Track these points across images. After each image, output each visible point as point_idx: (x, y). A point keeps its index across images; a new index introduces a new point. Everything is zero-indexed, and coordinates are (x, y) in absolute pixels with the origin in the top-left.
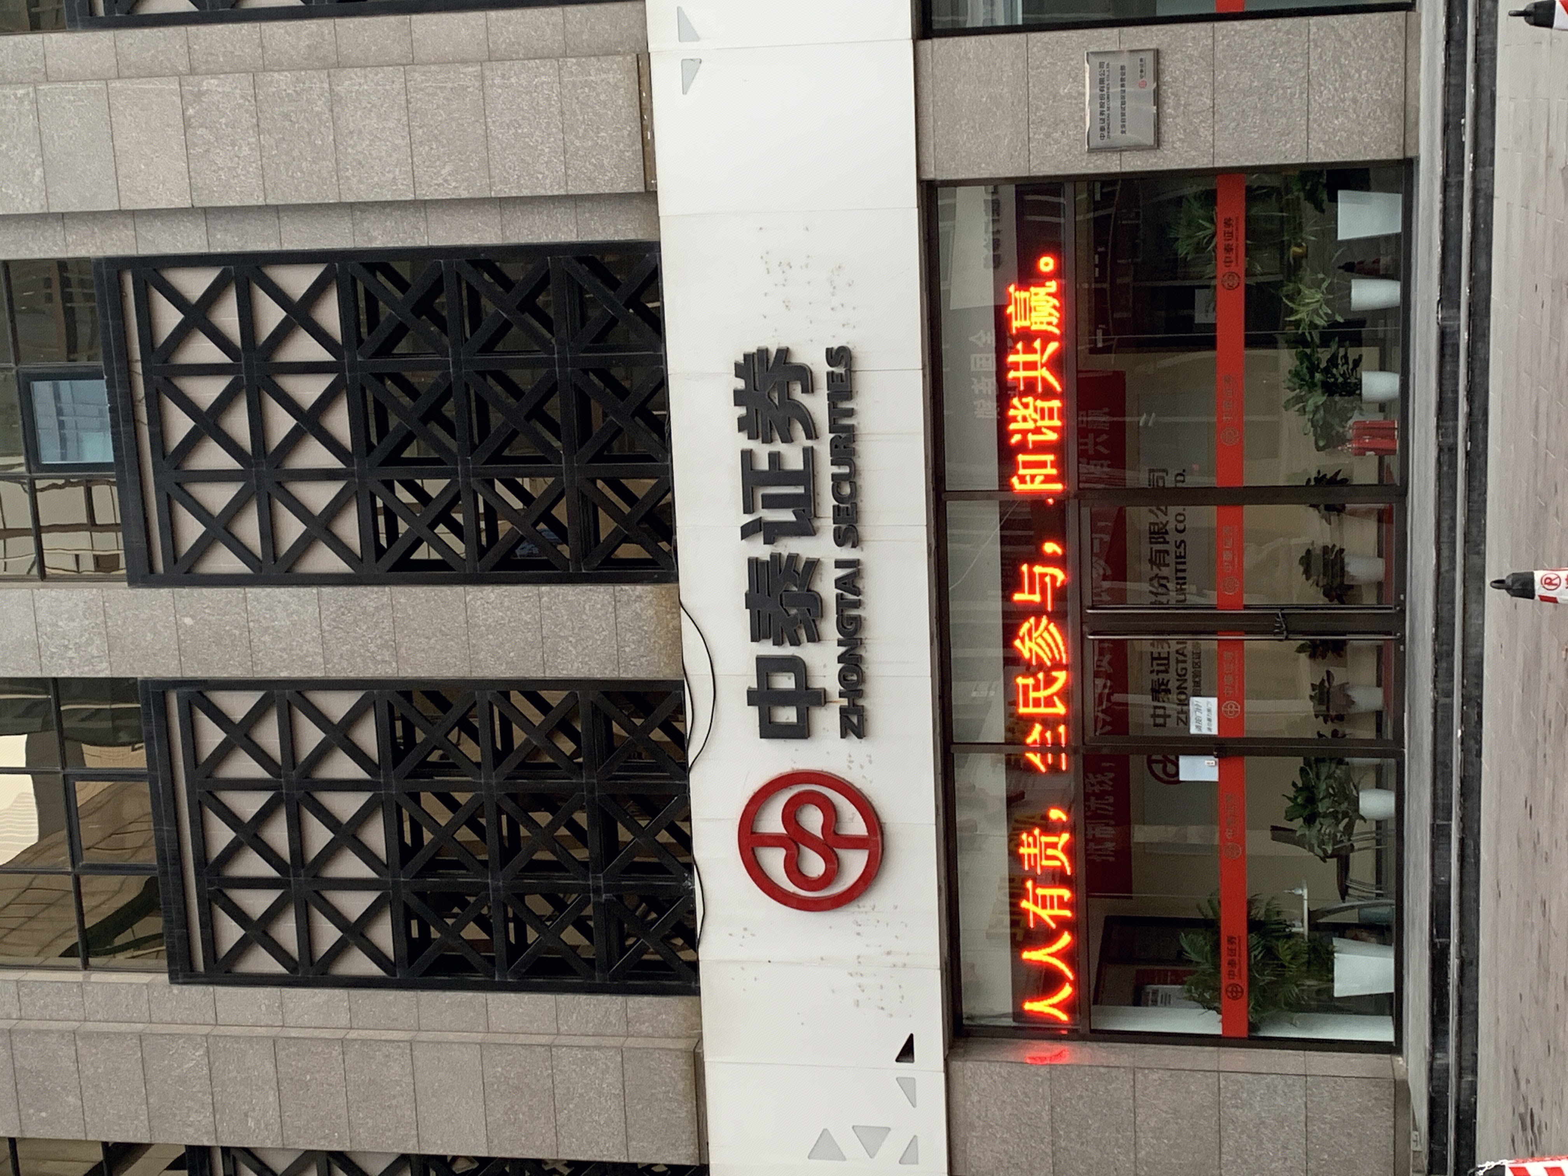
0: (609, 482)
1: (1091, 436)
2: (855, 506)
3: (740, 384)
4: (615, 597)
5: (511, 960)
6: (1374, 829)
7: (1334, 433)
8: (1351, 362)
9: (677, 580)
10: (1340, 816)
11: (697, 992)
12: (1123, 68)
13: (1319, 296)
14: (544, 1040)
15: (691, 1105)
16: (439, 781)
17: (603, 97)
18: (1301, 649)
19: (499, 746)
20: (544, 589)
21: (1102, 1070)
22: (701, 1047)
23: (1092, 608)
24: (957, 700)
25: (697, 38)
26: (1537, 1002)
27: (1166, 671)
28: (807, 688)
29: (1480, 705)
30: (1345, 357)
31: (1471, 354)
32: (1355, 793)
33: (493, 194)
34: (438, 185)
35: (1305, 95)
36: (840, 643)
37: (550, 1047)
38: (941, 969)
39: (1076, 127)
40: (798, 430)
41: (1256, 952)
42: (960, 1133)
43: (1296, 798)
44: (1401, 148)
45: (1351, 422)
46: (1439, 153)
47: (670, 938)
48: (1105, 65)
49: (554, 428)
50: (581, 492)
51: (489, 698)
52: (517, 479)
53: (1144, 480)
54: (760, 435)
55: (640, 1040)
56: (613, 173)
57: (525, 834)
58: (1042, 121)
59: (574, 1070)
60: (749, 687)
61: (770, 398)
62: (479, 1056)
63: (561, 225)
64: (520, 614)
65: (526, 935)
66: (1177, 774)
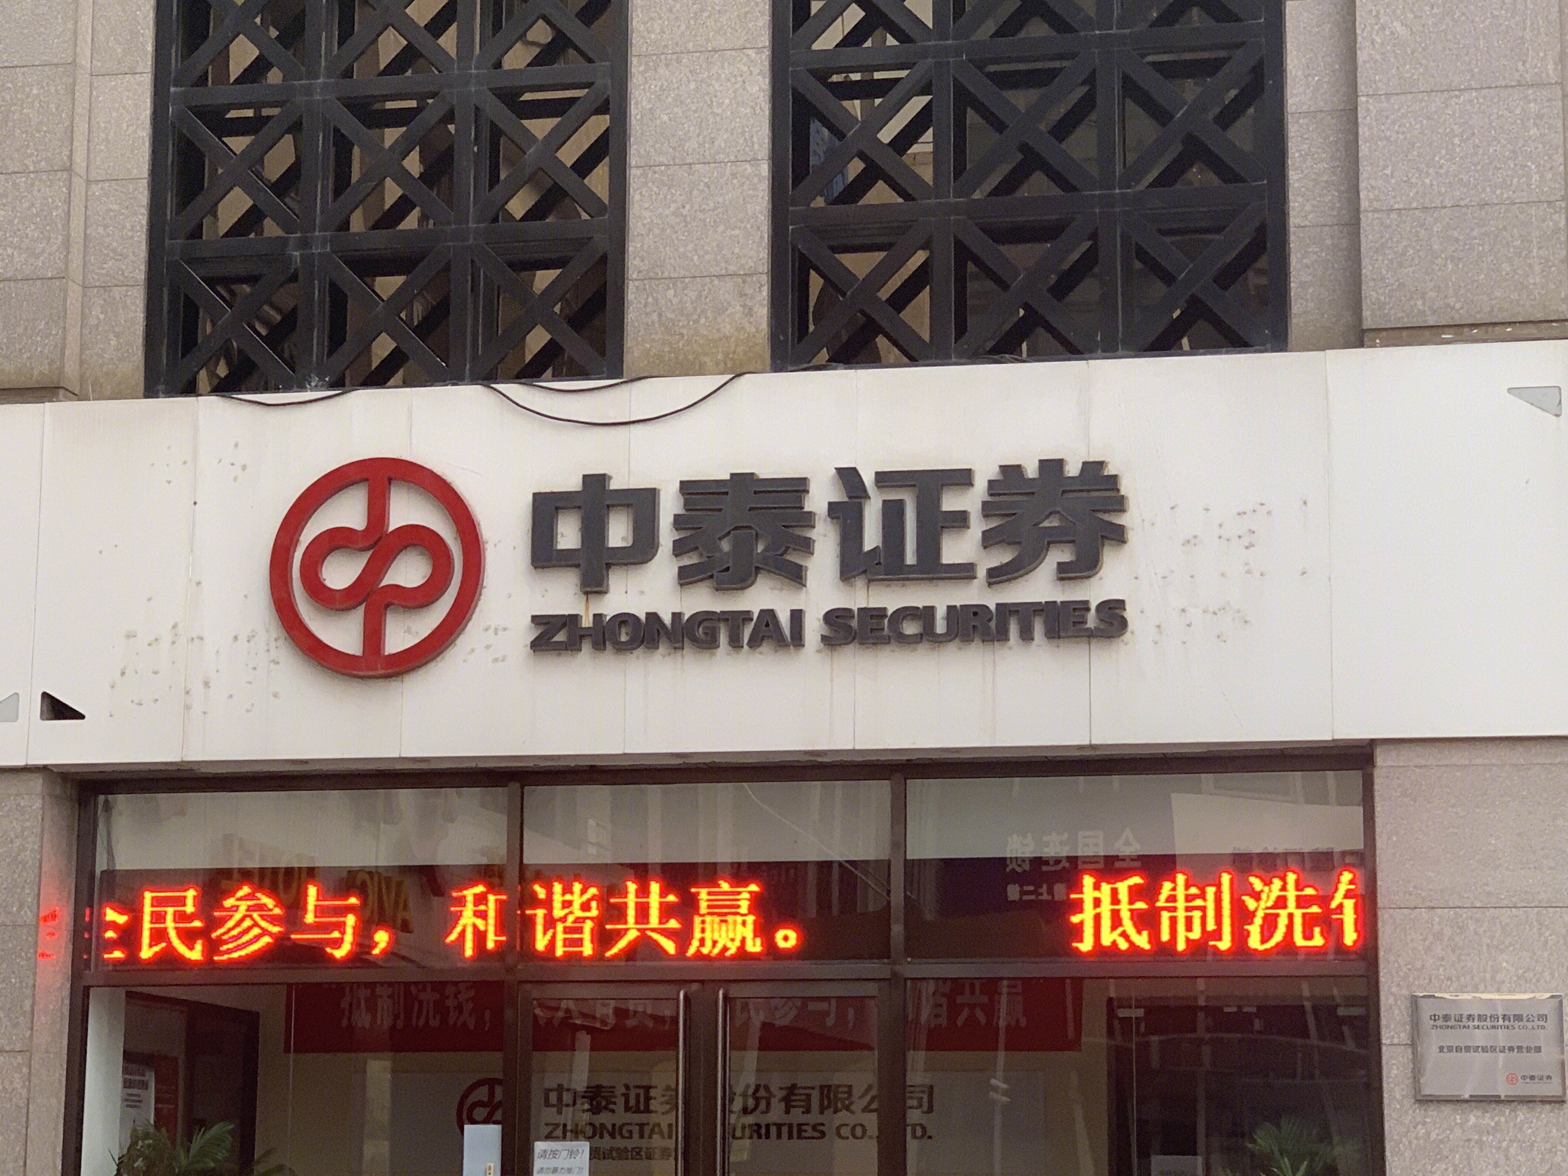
0: (924, 267)
1: (985, 999)
2: (886, 641)
3: (1073, 469)
4: (751, 275)
5: (201, 113)
11: (150, 392)
12: (1538, 1049)
14: (80, 159)
17: (1506, 267)
19: (527, 96)
20: (765, 169)
21: (27, 1006)
22: (66, 398)
23: (725, 997)
24: (584, 792)
27: (627, 1109)
28: (608, 566)
33: (1362, 99)
34: (1377, 16)
36: (676, 616)
37: (69, 169)
38: (183, 762)
39: (1450, 979)
40: (1002, 557)
47: (226, 358)
48: (1542, 1023)
49: (1008, 186)
50: (910, 227)
51: (599, 82)
52: (931, 130)
53: (916, 1077)
54: (997, 499)
55: (79, 305)
56: (1392, 281)
57: (392, 135)
58: (1459, 928)
59: (33, 205)
60: (610, 478)
61: (1051, 514)
62: (55, 61)
63: (1315, 202)
64: (726, 130)
65: (237, 134)
66: (473, 1122)
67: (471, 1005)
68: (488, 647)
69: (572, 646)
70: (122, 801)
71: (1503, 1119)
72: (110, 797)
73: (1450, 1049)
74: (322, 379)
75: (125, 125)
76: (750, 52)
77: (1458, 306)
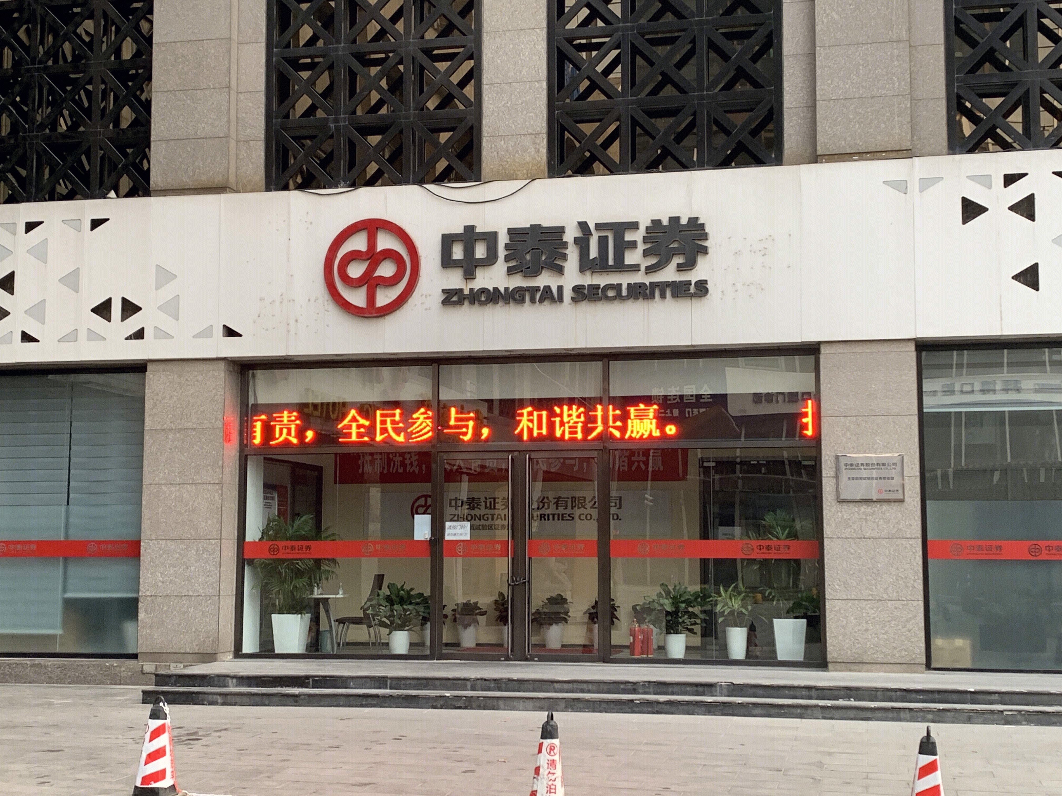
0: (617, 130)
1: (644, 459)
2: (600, 299)
3: (684, 221)
4: (539, 134)
5: (288, 60)
6: (383, 641)
7: (645, 616)
8: (693, 627)
9: (550, 177)
10: (392, 619)
11: (268, 189)
12: (893, 478)
13: (736, 606)
14: (233, 82)
15: (191, 185)
16: (412, 8)
17: (883, 125)
18: (501, 594)
19: (436, 52)
20: (544, 85)
21: (220, 463)
22: (230, 192)
23: (529, 458)
24: (465, 368)
25: (921, 191)
26: (272, 743)
27: (486, 508)
28: (476, 267)
29: (466, 708)
30: (695, 624)
31: (697, 703)
32: (407, 628)
33: (818, 48)
34: (825, 10)
35: (870, 598)
36: (507, 289)
37: (229, 87)
38: (286, 357)
39: (853, 448)
40: (652, 261)
41: (300, 564)
42: (176, 368)
43: (403, 590)
44: (835, 660)
45: (652, 626)
46: (832, 684)
47: (301, 174)
48: (894, 467)
49: (655, 92)
50: (610, 111)
51: (469, 45)
52: (620, 66)
53: (614, 493)
54: (649, 235)
55: (235, 150)
56: (830, 133)
57: (374, 71)
58: (858, 425)
59: (213, 103)
60: (476, 227)
61: (674, 241)
62: (222, 37)
63: (796, 97)
64: (527, 67)
65: (304, 70)
66: (417, 513)
67: (416, 462)
68: (423, 303)
69: (460, 303)
70: (259, 373)
71: (876, 509)
72: (255, 371)
73: (853, 479)
74: (345, 182)
75: (253, 66)
76: (538, 30)
77: (861, 144)
